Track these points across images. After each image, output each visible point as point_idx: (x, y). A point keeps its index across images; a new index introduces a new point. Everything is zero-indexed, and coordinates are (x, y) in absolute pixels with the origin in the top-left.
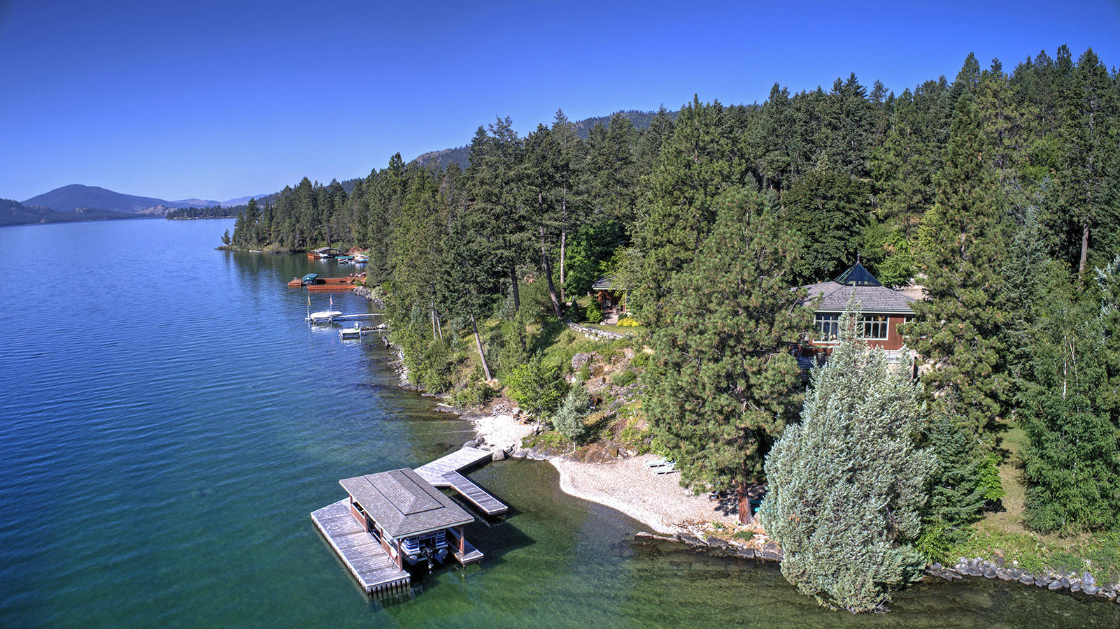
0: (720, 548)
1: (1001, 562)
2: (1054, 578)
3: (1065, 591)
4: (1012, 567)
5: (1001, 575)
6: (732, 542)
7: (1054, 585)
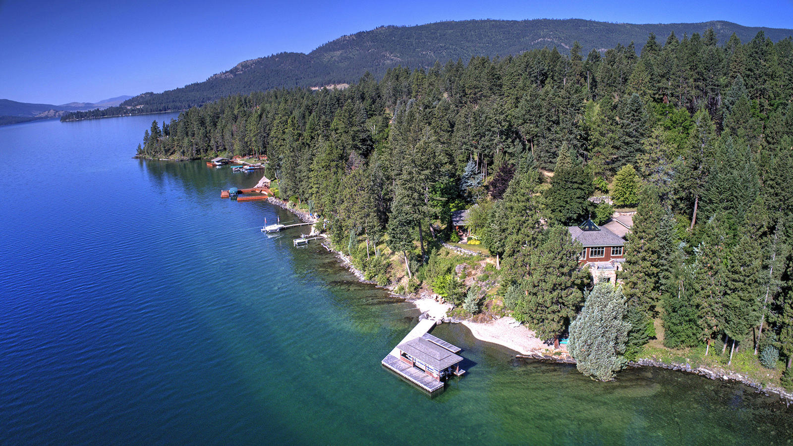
0: (549, 359)
1: (655, 360)
2: (675, 365)
3: (679, 371)
4: (659, 362)
5: (655, 365)
6: (553, 357)
7: (675, 369)
